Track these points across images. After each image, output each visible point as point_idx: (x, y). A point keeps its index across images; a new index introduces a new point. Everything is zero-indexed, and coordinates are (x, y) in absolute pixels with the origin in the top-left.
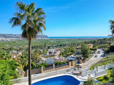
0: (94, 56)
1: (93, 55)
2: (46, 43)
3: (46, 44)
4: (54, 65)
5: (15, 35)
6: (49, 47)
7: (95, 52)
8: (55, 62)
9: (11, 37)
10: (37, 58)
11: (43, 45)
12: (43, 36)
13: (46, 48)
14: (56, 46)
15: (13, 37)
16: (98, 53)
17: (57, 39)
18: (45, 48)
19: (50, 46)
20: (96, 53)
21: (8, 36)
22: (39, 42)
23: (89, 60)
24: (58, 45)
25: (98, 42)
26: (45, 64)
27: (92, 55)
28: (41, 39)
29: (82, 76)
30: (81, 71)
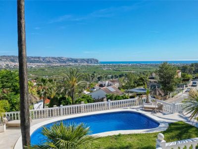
0: (185, 90)
1: (183, 89)
2: (95, 72)
3: (95, 74)
4: (105, 99)
5: (44, 59)
6: (99, 79)
7: (186, 84)
8: (108, 94)
9: (37, 62)
10: (73, 85)
11: (90, 75)
12: (91, 61)
13: (94, 80)
14: (112, 77)
15: (40, 62)
16: (192, 86)
17: (115, 66)
18: (92, 79)
19: (101, 77)
20: (188, 85)
21: (32, 59)
22: (84, 70)
23: (176, 96)
24: (115, 76)
25: (192, 69)
26: (88, 97)
27: (181, 88)
28: (88, 65)
29: (164, 114)
30: (162, 104)
